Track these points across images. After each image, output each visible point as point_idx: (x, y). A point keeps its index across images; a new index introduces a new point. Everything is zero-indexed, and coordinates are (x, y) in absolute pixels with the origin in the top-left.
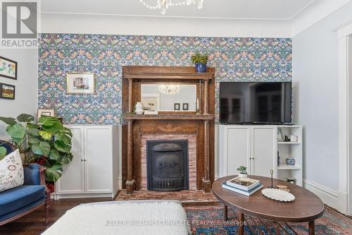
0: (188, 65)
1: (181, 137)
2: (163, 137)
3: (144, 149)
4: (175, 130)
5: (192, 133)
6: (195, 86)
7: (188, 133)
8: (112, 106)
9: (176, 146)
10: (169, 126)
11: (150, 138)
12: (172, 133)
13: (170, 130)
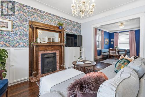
0: (56, 26)
1: (54, 52)
2: (48, 52)
3: (40, 57)
4: (52, 49)
5: (58, 50)
6: (58, 33)
7: (56, 50)
8: (23, 38)
9: (53, 55)
10: (50, 47)
11: (43, 52)
12: (51, 50)
13: (50, 49)
